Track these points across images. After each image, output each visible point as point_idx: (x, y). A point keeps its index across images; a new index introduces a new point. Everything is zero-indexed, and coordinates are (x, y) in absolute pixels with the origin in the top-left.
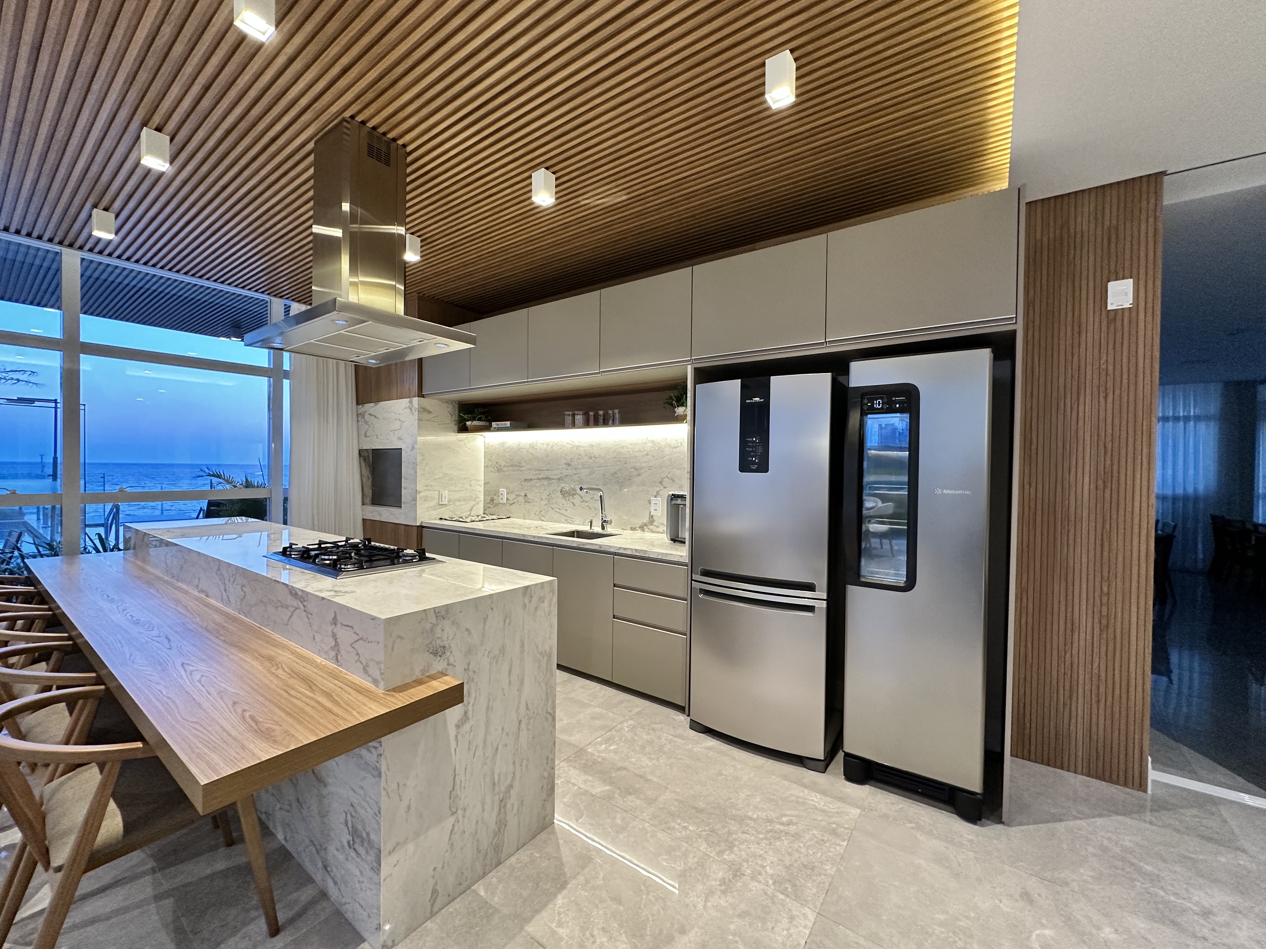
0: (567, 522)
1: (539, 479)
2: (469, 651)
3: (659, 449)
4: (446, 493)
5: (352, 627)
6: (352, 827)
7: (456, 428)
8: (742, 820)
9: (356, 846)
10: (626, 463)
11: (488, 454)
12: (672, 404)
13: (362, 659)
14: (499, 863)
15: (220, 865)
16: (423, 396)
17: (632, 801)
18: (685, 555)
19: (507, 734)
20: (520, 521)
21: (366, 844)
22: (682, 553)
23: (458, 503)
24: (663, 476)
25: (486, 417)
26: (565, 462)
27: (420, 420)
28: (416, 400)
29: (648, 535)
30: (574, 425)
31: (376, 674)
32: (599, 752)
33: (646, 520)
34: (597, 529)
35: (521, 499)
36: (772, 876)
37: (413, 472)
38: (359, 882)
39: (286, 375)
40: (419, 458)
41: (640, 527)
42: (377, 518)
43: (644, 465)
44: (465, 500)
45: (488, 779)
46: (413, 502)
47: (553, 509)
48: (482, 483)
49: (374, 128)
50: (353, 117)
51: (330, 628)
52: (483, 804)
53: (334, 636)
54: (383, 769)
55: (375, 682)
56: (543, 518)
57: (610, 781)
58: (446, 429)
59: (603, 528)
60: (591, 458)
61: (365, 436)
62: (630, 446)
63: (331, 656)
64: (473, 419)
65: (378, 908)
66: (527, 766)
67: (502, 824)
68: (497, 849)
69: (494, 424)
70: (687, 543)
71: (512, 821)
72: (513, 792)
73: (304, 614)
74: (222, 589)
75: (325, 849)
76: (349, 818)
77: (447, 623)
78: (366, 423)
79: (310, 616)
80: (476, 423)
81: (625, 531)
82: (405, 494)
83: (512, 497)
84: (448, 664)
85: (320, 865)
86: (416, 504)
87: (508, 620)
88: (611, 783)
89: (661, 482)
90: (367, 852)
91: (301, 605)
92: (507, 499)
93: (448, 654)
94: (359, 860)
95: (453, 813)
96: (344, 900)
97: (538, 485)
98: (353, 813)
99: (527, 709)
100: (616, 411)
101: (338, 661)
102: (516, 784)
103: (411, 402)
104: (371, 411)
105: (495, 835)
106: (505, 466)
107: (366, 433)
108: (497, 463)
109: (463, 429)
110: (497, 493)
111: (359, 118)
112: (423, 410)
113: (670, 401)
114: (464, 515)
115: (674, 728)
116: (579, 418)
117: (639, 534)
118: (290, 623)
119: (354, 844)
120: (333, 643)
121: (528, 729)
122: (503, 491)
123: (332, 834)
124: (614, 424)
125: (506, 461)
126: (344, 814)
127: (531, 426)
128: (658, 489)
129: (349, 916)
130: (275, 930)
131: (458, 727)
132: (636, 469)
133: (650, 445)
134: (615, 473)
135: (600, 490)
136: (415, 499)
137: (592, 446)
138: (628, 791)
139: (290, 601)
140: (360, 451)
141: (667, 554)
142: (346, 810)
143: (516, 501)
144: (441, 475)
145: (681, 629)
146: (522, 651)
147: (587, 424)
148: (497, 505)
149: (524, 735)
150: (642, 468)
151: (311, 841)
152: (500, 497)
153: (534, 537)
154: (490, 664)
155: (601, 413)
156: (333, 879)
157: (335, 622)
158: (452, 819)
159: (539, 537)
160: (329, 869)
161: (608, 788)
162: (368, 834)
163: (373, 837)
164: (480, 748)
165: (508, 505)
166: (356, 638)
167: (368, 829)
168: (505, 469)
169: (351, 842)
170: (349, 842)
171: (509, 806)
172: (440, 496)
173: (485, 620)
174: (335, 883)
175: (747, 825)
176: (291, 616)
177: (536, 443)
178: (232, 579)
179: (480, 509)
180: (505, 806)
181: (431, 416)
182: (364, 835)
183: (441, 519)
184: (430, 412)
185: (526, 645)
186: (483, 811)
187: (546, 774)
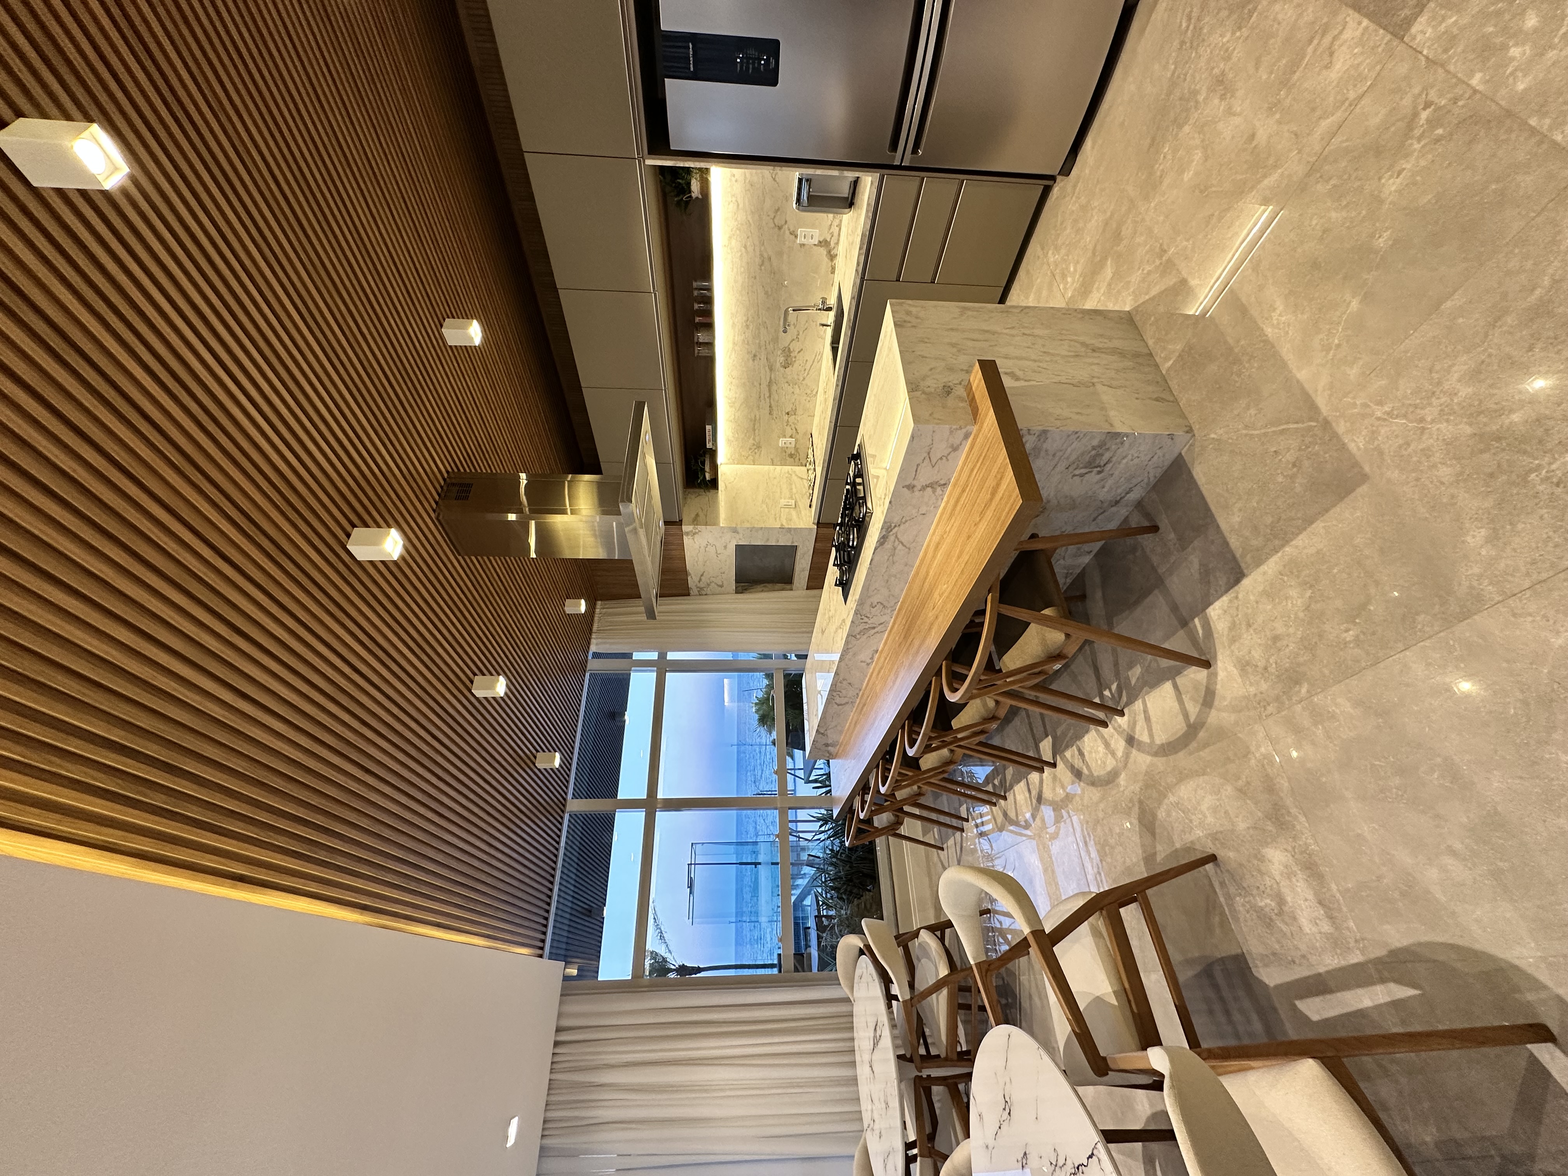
0: (820, 361)
1: (770, 396)
2: (951, 369)
3: (740, 230)
4: (783, 502)
5: (918, 465)
6: (1086, 467)
7: (713, 492)
8: (1173, 83)
9: (1102, 464)
10: (755, 278)
11: (739, 460)
12: (687, 203)
13: (946, 453)
14: (1151, 355)
15: (1099, 594)
16: (681, 521)
17: (1127, 229)
18: (870, 179)
19: (1034, 344)
20: (816, 420)
21: (1101, 451)
22: (868, 182)
23: (794, 490)
24: (773, 225)
25: (701, 456)
26: (751, 361)
27: (706, 524)
28: (685, 528)
29: (841, 250)
30: (710, 345)
31: (961, 434)
32: (1073, 283)
33: (823, 251)
34: (831, 317)
35: (792, 419)
36: (1233, 33)
37: (760, 532)
38: (1132, 460)
39: (662, 656)
40: (748, 525)
41: (832, 260)
42: (807, 573)
43: (758, 253)
44: (791, 484)
45: (1072, 360)
46: (792, 532)
47: (804, 379)
48: (772, 467)
49: (439, 495)
50: (434, 511)
51: (917, 493)
52: (1092, 364)
53: (923, 488)
54: (1040, 428)
55: (967, 436)
56: (814, 393)
57: (1104, 260)
58: (715, 502)
59: (829, 309)
60: (747, 327)
61: (721, 586)
62: (735, 270)
63: (941, 493)
64: (703, 471)
65: (1156, 436)
66: (1067, 330)
67: (1114, 351)
68: (1136, 355)
69: (709, 445)
70: (857, 174)
71: (1116, 343)
72: (1088, 341)
73: (902, 527)
74: (873, 631)
75: (1102, 502)
76: (1077, 472)
77: (922, 384)
78: (709, 585)
79: (904, 520)
80: (707, 468)
81: (835, 280)
82: (784, 541)
83: (789, 431)
84: (960, 384)
85: (1114, 509)
86: (795, 529)
87: (926, 340)
88: (1106, 258)
89: (780, 228)
90: (1108, 449)
91: (894, 531)
92: (791, 437)
93: (950, 384)
94: (1114, 459)
95: (1093, 384)
96: (1146, 480)
97: (776, 398)
98: (1075, 466)
99: (1013, 328)
100: (695, 284)
101: (945, 484)
102: (1081, 339)
103: (688, 534)
104: (696, 579)
105: (1124, 357)
106: (754, 439)
107: (718, 586)
108: (750, 449)
109: (713, 484)
110: (784, 450)
111: (434, 506)
112: (695, 521)
113: (683, 204)
114: (807, 486)
115: (1065, 197)
116: (701, 336)
117: (840, 262)
118: (908, 546)
119: (1100, 466)
120: (929, 489)
121: (1033, 328)
122: (781, 442)
123: (1090, 493)
124: (710, 289)
125: (749, 438)
126: (1075, 478)
127: (711, 403)
128: (787, 232)
129: (1159, 472)
130: (1154, 529)
131: (1018, 379)
132: (762, 264)
133: (733, 242)
134: (766, 293)
135: (786, 311)
136: (789, 530)
137: (734, 325)
138: (1117, 236)
139: (888, 545)
140: (737, 592)
141: (868, 204)
142: (1070, 476)
143: (793, 426)
144: (764, 506)
145: (955, 187)
146: (956, 330)
147: (709, 326)
148: (796, 449)
149: (1037, 332)
150: (761, 255)
151: (1094, 520)
152: (789, 446)
153: (837, 385)
154: (965, 354)
155: (696, 306)
156: (1127, 493)
157: (911, 487)
158: (1099, 387)
159: (838, 380)
160: (1119, 498)
161: (1109, 262)
162: (1094, 448)
163: (1095, 442)
164: (1041, 364)
165: (798, 436)
166: (927, 460)
167: (1090, 448)
168: (757, 438)
169: (1099, 469)
170: (1099, 472)
171: (1101, 346)
172: (787, 506)
173: (923, 357)
174: (1130, 490)
175: (1179, 77)
176: (902, 543)
177: (729, 399)
178: (866, 620)
179: (801, 470)
180: (1099, 348)
181: (701, 514)
182: (1093, 452)
183: (810, 506)
184: (697, 515)
185: (951, 327)
186: (1098, 364)
187: (1080, 316)
